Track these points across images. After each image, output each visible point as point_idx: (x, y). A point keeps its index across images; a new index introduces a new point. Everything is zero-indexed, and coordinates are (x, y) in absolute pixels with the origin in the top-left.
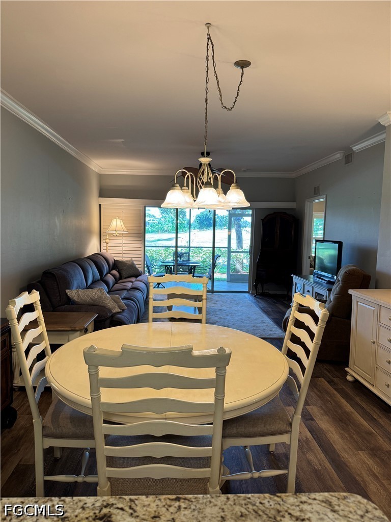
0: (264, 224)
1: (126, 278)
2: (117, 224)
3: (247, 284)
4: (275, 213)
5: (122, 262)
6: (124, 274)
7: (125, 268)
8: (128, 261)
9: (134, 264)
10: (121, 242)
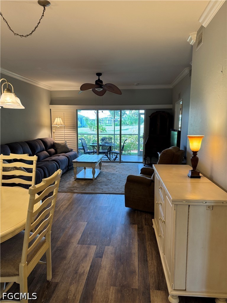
0: (150, 119)
1: (60, 153)
2: (58, 121)
3: (142, 157)
4: (157, 112)
5: (58, 144)
6: (59, 151)
7: (59, 147)
8: (62, 143)
9: (66, 145)
10: (63, 131)
